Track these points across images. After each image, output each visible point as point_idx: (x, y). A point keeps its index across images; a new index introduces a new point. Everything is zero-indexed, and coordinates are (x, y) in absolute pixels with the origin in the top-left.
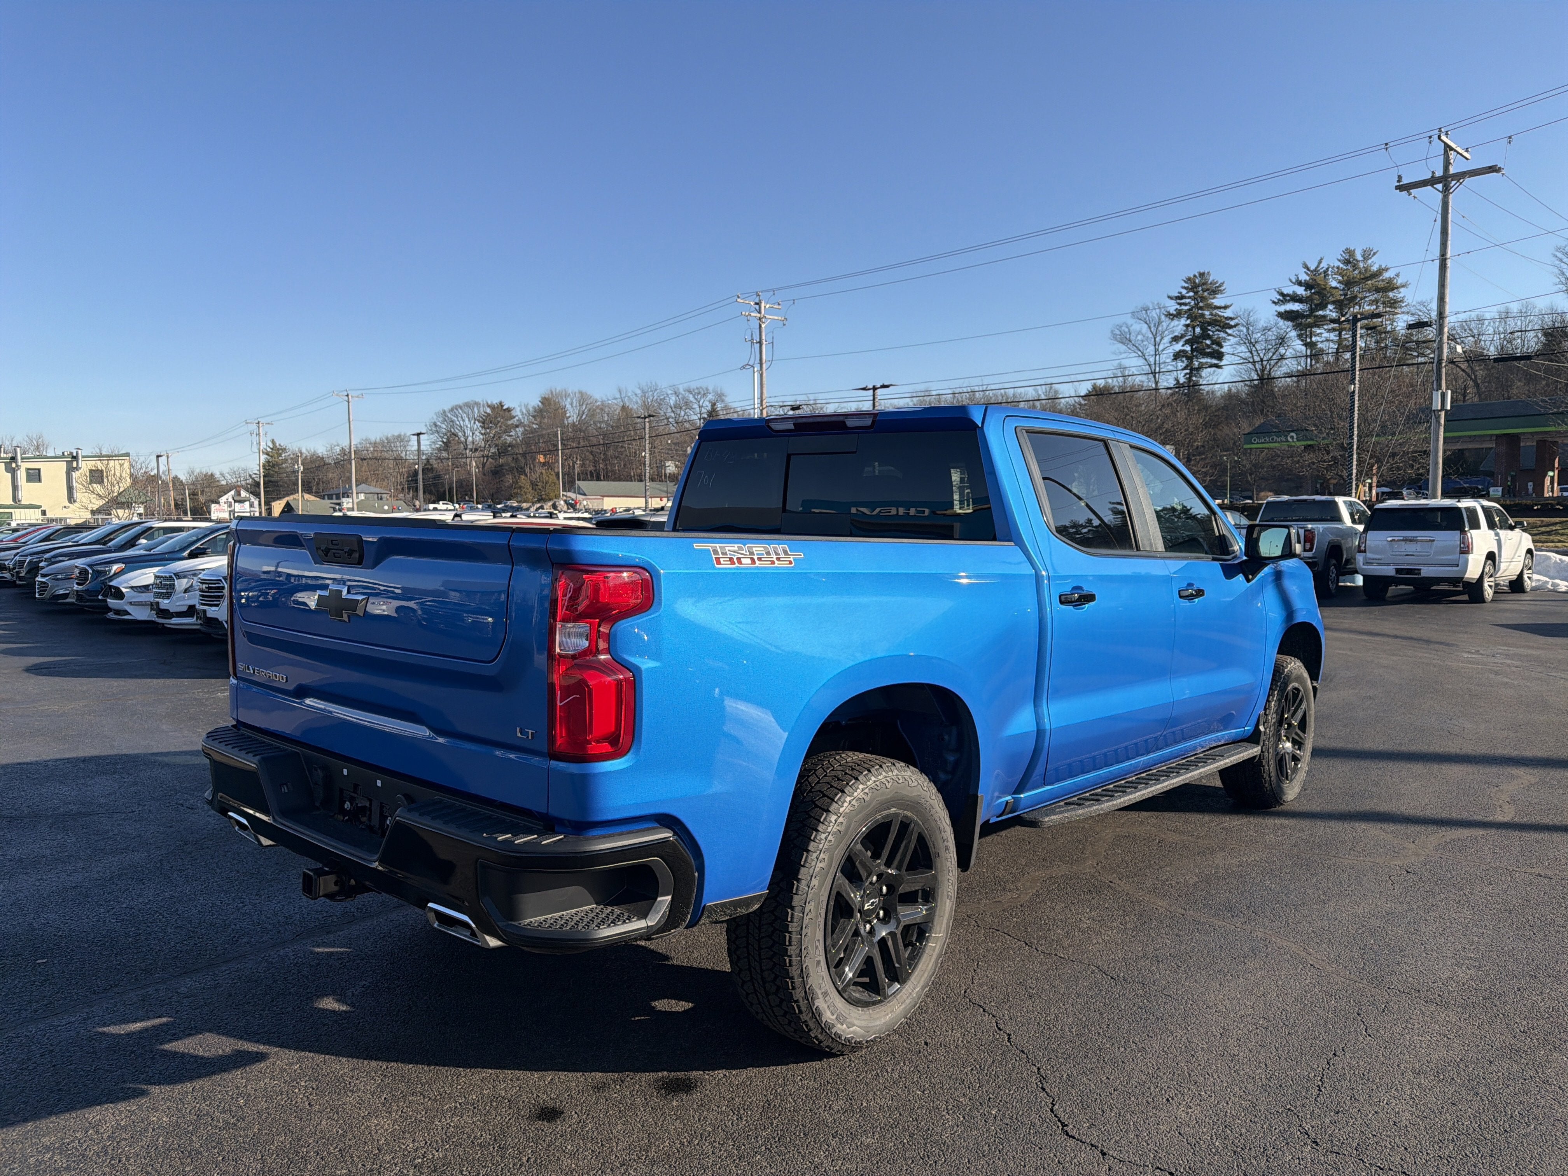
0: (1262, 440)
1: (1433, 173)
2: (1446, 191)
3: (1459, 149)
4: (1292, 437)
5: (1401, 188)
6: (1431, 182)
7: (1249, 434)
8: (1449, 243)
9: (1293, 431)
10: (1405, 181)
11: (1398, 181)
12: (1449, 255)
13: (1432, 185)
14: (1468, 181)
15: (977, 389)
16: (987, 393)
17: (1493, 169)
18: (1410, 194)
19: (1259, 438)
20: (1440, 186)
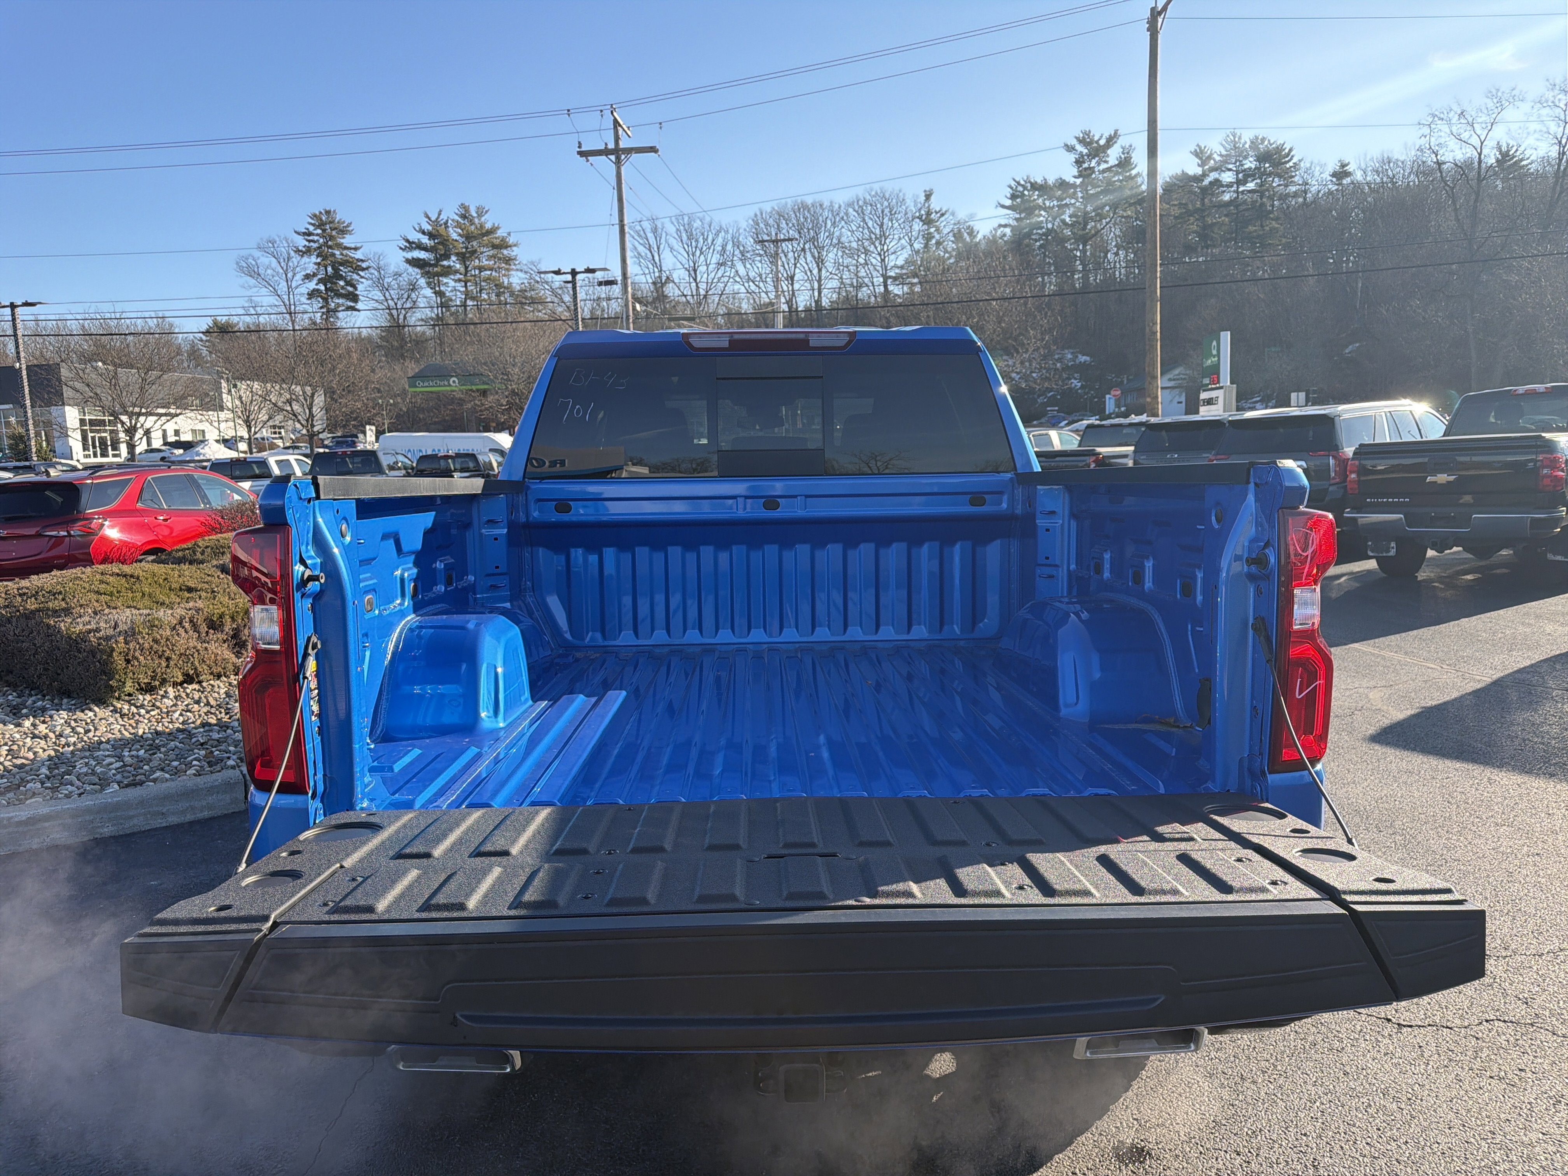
0: (426, 384)
1: (606, 144)
2: (618, 163)
3: (624, 126)
4: (454, 382)
5: (582, 154)
6: (606, 152)
7: (413, 377)
8: (625, 211)
9: (456, 376)
10: (583, 149)
11: (580, 147)
12: (626, 222)
13: (606, 155)
14: (634, 156)
15: (108, 316)
16: (123, 321)
17: (653, 150)
18: (588, 161)
19: (423, 382)
20: (613, 157)
